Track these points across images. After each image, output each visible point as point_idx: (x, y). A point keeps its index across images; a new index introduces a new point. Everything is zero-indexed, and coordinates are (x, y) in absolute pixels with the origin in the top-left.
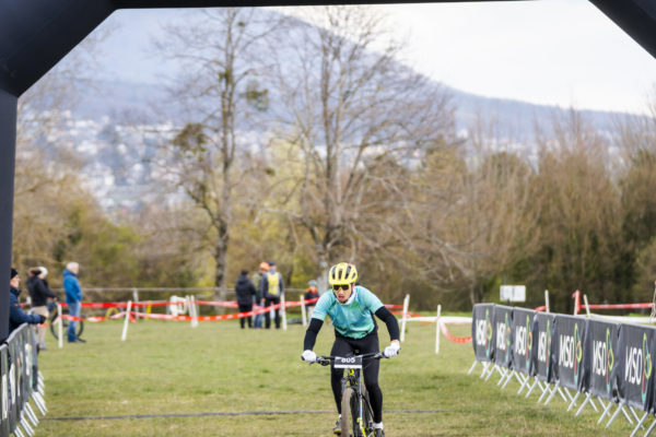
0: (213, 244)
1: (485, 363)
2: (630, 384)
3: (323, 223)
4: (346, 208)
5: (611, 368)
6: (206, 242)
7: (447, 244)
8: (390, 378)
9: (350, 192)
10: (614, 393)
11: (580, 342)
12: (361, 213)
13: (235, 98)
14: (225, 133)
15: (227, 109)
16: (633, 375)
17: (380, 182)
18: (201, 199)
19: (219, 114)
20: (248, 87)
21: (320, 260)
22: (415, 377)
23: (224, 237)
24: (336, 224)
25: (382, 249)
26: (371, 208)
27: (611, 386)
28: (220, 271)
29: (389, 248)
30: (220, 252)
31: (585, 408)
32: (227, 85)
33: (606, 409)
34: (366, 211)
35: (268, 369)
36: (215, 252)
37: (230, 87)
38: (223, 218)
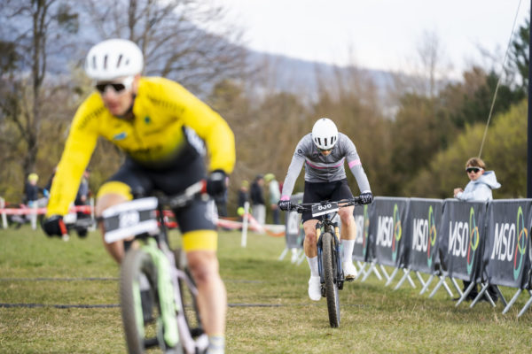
1: (294, 250)
2: (455, 256)
5: (433, 243)
6: (15, 153)
10: (436, 267)
11: (399, 222)
13: (47, 19)
14: (36, 52)
15: (38, 30)
16: (458, 248)
19: (31, 34)
20: (60, 10)
27: (433, 260)
31: (403, 284)
32: (39, 8)
33: (425, 285)
37: (42, 9)
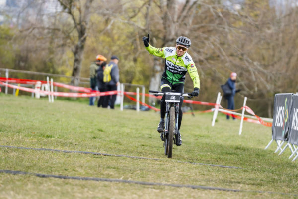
0: (73, 43)
3: (161, 36)
4: (180, 26)
7: (255, 63)
8: (201, 146)
9: (184, 14)
12: (191, 31)
17: (209, 9)
18: (68, 6)
21: (155, 64)
22: (221, 146)
23: (82, 39)
24: (171, 37)
25: (205, 61)
26: (199, 29)
28: (76, 65)
29: (209, 61)
30: (78, 50)
34: (195, 30)
35: (103, 129)
36: (74, 49)
38: (84, 24)
